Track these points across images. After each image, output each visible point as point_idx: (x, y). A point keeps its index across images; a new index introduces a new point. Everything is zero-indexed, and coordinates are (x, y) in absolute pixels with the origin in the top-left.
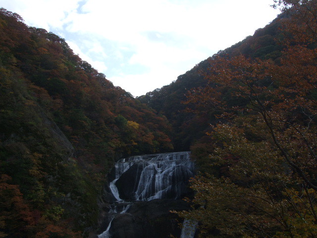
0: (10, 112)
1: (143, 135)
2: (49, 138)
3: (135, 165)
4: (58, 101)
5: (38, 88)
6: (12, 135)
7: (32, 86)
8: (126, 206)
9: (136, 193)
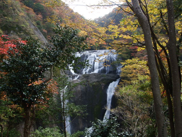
0: (10, 19)
1: (90, 40)
2: (33, 34)
3: (84, 55)
4: (40, 16)
5: (28, 8)
6: (12, 32)
7: (24, 6)
8: (77, 76)
9: (84, 70)
